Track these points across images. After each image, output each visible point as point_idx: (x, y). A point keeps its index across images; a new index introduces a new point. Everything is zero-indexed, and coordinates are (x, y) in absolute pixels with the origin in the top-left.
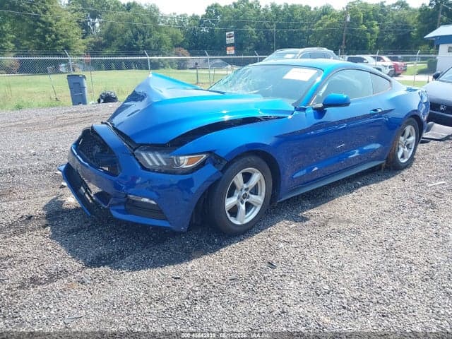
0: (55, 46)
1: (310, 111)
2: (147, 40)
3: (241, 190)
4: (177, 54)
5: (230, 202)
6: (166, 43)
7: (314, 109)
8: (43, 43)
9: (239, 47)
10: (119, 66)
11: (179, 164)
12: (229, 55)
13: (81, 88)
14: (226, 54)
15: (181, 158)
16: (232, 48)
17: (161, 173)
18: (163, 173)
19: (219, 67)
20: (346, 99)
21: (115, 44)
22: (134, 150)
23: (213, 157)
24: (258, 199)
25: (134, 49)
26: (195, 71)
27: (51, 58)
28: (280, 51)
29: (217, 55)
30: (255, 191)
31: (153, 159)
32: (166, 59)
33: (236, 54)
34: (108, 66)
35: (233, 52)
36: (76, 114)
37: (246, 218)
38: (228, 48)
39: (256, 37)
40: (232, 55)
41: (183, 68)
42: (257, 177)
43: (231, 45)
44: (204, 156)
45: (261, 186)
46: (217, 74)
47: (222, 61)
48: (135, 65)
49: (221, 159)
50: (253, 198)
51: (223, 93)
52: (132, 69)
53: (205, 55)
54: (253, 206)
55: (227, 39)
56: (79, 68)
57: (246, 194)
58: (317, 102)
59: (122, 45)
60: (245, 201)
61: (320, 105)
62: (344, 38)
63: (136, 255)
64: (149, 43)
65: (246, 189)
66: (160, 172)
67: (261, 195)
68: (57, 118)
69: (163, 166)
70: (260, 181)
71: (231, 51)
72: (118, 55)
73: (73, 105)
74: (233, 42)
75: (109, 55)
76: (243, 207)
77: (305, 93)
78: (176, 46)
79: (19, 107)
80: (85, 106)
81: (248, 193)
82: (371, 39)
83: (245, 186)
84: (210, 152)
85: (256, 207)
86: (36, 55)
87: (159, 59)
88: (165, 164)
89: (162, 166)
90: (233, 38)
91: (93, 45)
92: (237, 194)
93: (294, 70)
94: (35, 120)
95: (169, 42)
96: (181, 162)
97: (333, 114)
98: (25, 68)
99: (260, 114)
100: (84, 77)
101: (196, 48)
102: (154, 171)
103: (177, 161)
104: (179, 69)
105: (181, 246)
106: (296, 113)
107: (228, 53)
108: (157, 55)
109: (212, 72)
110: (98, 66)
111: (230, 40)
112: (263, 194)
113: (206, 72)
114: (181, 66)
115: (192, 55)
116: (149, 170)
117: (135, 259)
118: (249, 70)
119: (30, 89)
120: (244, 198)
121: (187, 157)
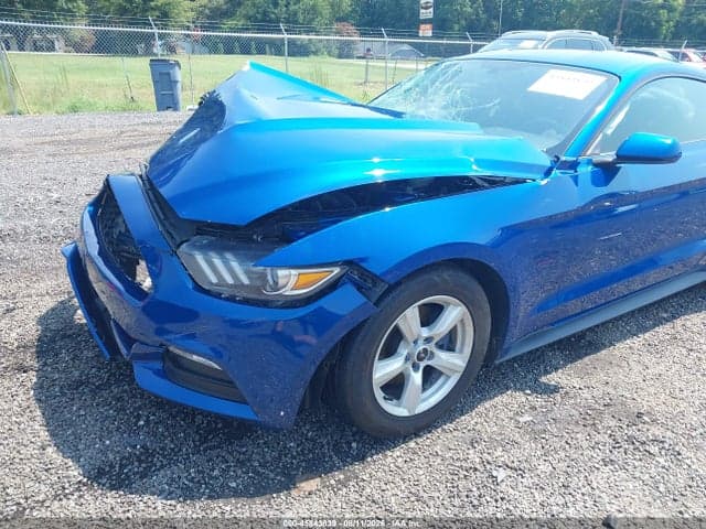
0: (147, 11)
1: (585, 171)
2: (292, 8)
3: (415, 342)
4: (338, 33)
5: (384, 370)
6: (321, 13)
7: (596, 165)
8: (128, 6)
9: (441, 25)
10: (245, 49)
11: (276, 286)
12: (424, 38)
13: (172, 83)
14: (417, 36)
15: (281, 273)
16: (428, 26)
17: (235, 301)
18: (240, 302)
19: (405, 56)
20: (673, 146)
21: (241, 11)
22: (179, 246)
23: (356, 272)
24: (454, 363)
25: (270, 21)
26: (363, 62)
27: (136, 30)
28: (509, 35)
29: (403, 36)
30: (448, 343)
31: (220, 269)
32: (321, 41)
33: (435, 36)
34: (229, 48)
35: (430, 34)
36: (154, 128)
37: (424, 400)
38: (422, 27)
39: (469, 10)
40: (427, 38)
41: (348, 57)
42: (454, 314)
43: (426, 21)
44: (337, 270)
45: (464, 331)
46: (399, 69)
47: (411, 48)
48: (270, 48)
49: (375, 279)
50: (443, 359)
51: (398, 115)
52: (265, 53)
53: (381, 36)
54: (441, 373)
55: (422, 11)
56: (184, 49)
57: (425, 350)
58: (603, 147)
59: (251, 13)
60: (422, 365)
61: (609, 157)
62: (621, 16)
63: (177, 470)
64: (295, 14)
65: (428, 340)
66: (231, 299)
67: (461, 351)
68: (122, 132)
69: (243, 285)
70: (462, 321)
71: (426, 31)
72: (246, 30)
73: (159, 110)
74: (431, 16)
75: (232, 30)
76: (417, 377)
77: (579, 127)
78: (340, 20)
79: (74, 109)
80: (175, 114)
81: (431, 347)
82: (667, 22)
83: (425, 332)
84: (349, 263)
85: (448, 377)
86: (116, 24)
87: (310, 40)
88: (246, 281)
89: (239, 285)
90: (431, 10)
91: (207, 11)
92: (403, 351)
93: (554, 73)
94: (86, 134)
95: (326, 12)
96: (281, 282)
97: (635, 178)
98: (103, 46)
99: (475, 171)
100: (178, 64)
101: (369, 24)
102: (218, 296)
103: (272, 277)
104: (340, 57)
105: (275, 454)
106: (556, 173)
107: (421, 35)
108: (307, 33)
109: (391, 65)
110: (212, 47)
111: (427, 14)
112: (468, 350)
113: (381, 64)
114: (344, 52)
115: (362, 34)
116: (208, 292)
117: (173, 480)
118: (456, 68)
119: (101, 80)
120: (420, 359)
121: (294, 272)
